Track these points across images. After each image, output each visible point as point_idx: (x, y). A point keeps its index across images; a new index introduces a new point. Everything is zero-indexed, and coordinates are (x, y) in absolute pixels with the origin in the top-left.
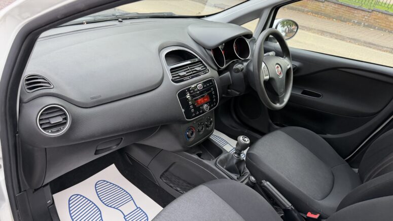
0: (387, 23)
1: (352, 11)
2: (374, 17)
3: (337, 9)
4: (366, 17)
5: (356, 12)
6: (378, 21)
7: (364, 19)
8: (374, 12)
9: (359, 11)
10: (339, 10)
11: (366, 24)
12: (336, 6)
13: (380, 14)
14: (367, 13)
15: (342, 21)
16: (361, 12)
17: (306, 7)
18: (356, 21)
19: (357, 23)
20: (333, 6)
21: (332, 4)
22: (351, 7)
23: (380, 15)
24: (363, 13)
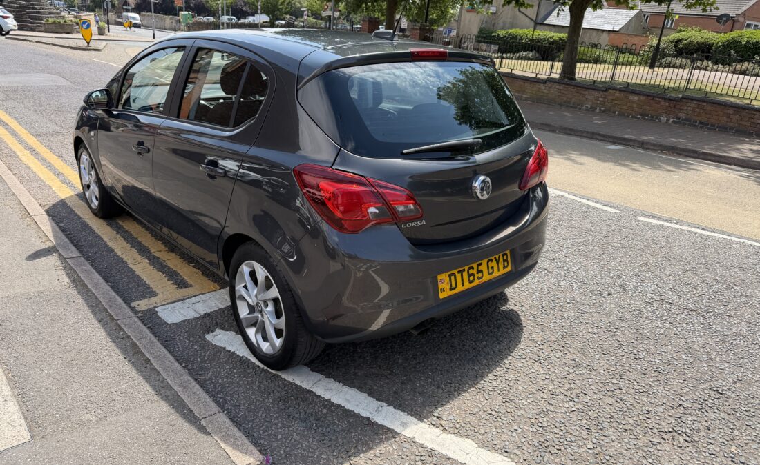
0: (628, 104)
1: (583, 92)
2: (611, 98)
3: (562, 91)
4: (601, 99)
5: (587, 93)
6: (616, 102)
7: (599, 102)
8: (610, 91)
9: (591, 90)
10: (564, 92)
11: (602, 109)
12: (561, 88)
13: (617, 92)
14: (601, 92)
15: (571, 107)
16: (593, 92)
17: (524, 92)
18: (589, 106)
19: (591, 107)
20: (557, 87)
21: (555, 84)
22: (580, 87)
23: (617, 94)
24: (596, 94)
